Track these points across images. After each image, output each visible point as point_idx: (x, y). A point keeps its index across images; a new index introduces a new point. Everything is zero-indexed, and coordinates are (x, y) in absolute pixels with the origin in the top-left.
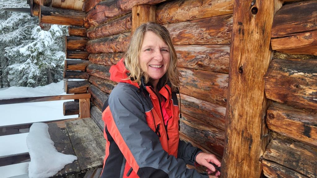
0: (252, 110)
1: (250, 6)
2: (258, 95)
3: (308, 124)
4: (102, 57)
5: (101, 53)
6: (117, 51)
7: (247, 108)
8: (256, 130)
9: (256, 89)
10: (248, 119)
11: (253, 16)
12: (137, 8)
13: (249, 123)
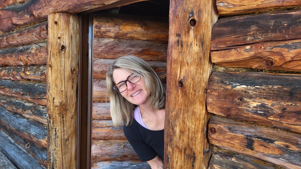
0: (194, 125)
1: (188, 17)
2: (200, 110)
3: (251, 136)
4: (8, 71)
5: (7, 66)
6: (29, 64)
7: (188, 124)
8: (199, 147)
9: (198, 103)
10: (190, 135)
11: (191, 28)
12: (54, 16)
13: (192, 140)
